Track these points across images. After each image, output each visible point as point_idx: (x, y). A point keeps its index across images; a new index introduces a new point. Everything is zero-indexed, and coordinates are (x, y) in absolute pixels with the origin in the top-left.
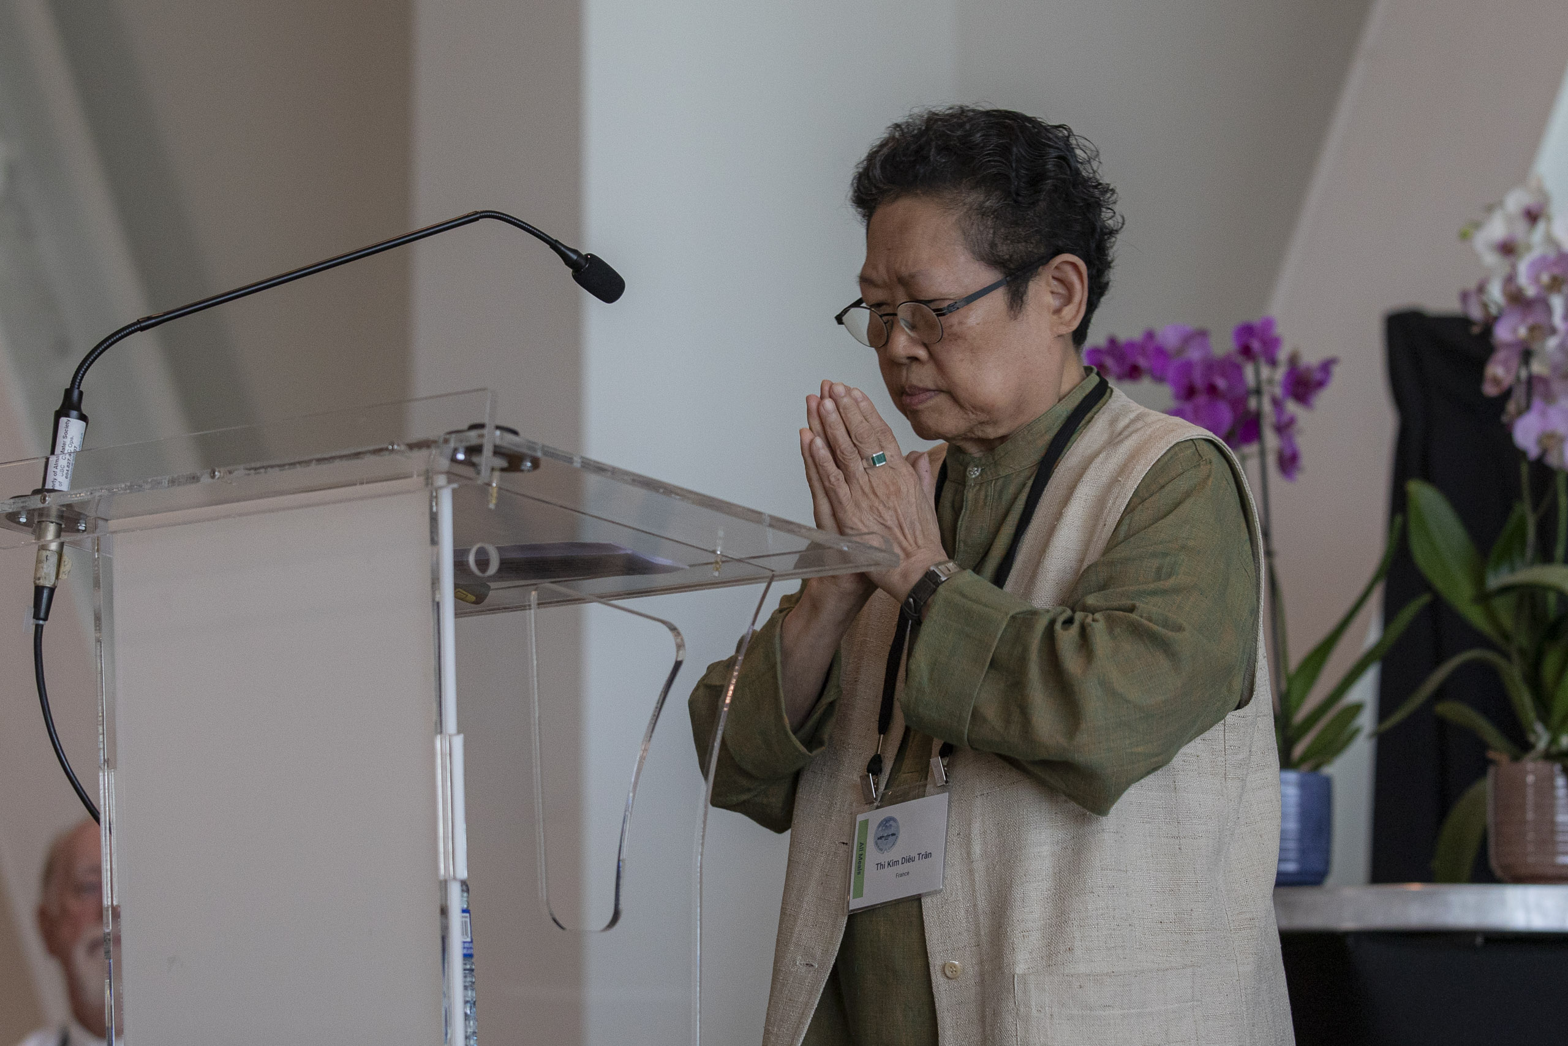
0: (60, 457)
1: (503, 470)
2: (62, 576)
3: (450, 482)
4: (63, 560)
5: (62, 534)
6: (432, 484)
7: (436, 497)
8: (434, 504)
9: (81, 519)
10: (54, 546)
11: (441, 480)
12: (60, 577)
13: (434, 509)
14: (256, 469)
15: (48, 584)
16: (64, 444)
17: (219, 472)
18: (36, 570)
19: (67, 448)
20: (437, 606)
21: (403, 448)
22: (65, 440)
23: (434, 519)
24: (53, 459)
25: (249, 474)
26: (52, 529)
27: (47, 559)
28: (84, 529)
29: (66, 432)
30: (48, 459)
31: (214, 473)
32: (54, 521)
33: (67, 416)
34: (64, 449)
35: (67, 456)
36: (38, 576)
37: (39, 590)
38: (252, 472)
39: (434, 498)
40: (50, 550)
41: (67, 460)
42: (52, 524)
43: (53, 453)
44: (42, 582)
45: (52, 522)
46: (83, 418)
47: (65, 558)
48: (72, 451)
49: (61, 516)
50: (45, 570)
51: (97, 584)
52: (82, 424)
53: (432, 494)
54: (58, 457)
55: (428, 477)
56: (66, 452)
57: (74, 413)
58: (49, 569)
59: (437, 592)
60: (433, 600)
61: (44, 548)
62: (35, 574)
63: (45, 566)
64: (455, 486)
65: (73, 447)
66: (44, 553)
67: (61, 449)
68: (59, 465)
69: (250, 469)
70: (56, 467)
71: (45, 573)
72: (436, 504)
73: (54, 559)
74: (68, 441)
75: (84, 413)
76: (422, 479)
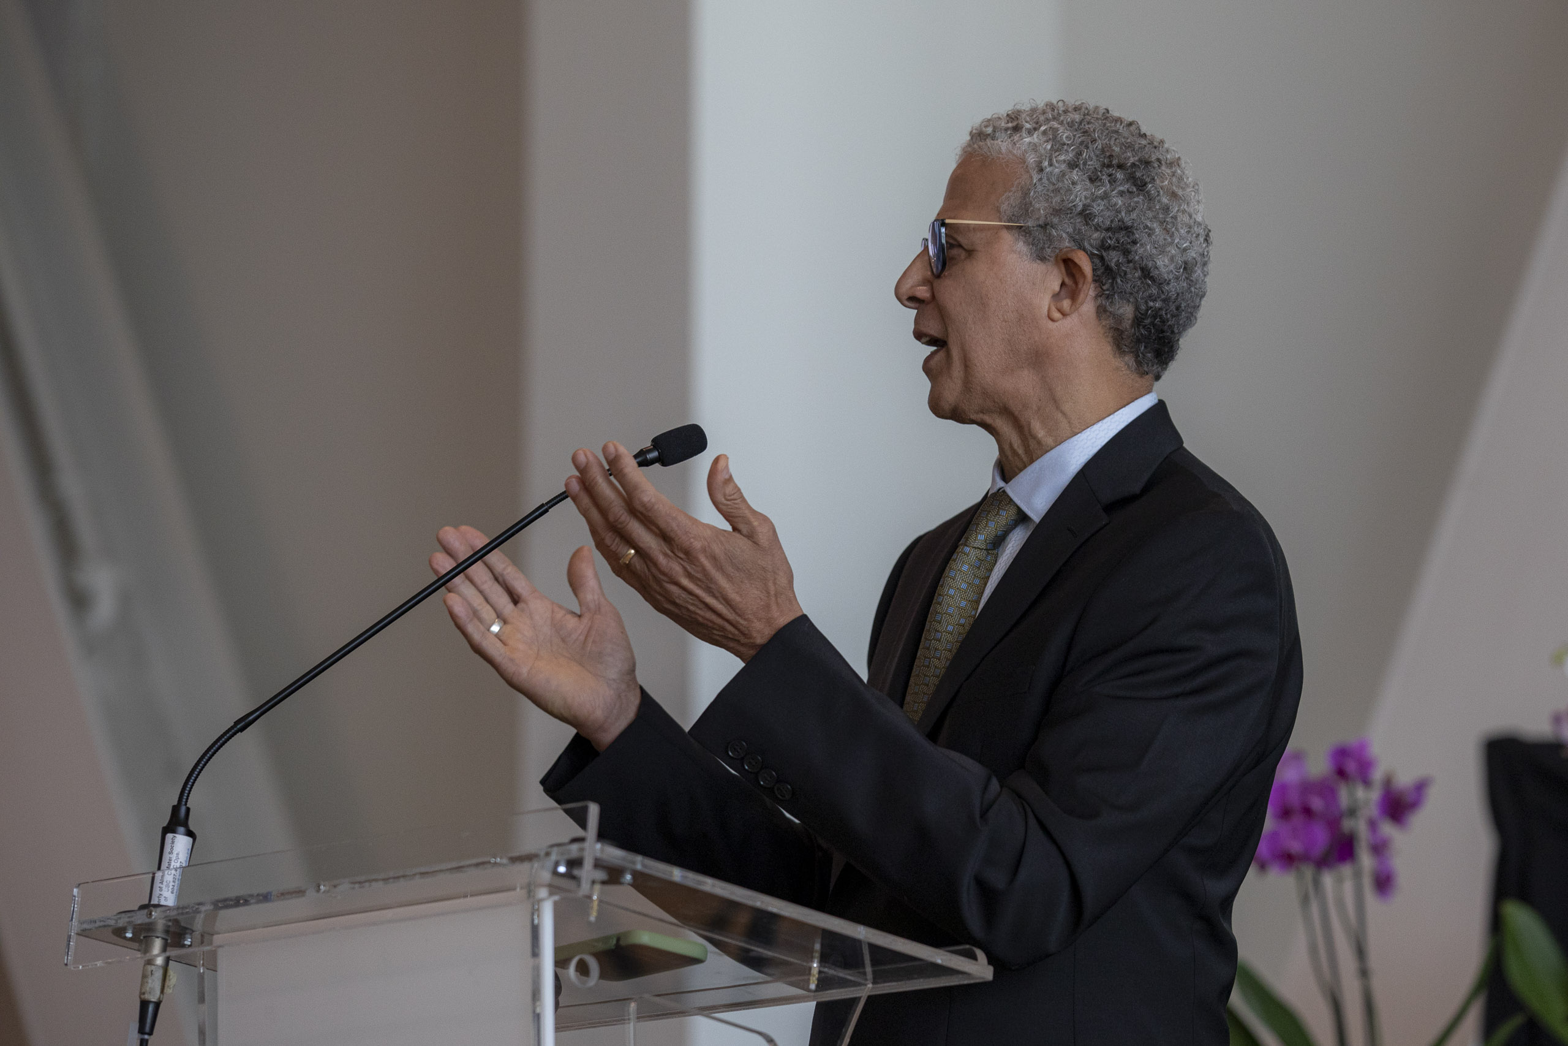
0: (166, 873)
1: (604, 883)
2: (168, 991)
3: (551, 894)
4: (168, 974)
5: (168, 949)
6: (534, 896)
7: (538, 910)
8: (536, 917)
9: (187, 934)
10: (159, 961)
11: (543, 893)
12: (165, 991)
13: (536, 922)
14: (360, 883)
15: (154, 999)
16: (170, 860)
17: (324, 886)
18: (142, 984)
19: (173, 863)
20: (537, 1018)
21: (505, 861)
22: (171, 856)
23: (535, 932)
24: (159, 875)
25: (354, 888)
26: (157, 945)
27: (152, 974)
28: (189, 943)
29: (172, 847)
30: (154, 874)
31: (319, 887)
32: (159, 935)
33: (174, 832)
34: (170, 865)
35: (173, 872)
36: (143, 991)
37: (144, 1004)
38: (357, 886)
39: (535, 911)
40: (154, 965)
41: (172, 875)
42: (157, 939)
43: (159, 868)
44: (147, 997)
45: (158, 937)
46: (190, 834)
47: (171, 972)
48: (178, 866)
49: (167, 932)
50: (150, 985)
51: (202, 999)
52: (190, 840)
53: (533, 906)
54: (164, 873)
55: (530, 890)
56: (172, 867)
57: (182, 829)
58: (154, 983)
59: (538, 1003)
60: (534, 1012)
61: (150, 962)
62: (141, 989)
63: (150, 981)
64: (556, 898)
65: (179, 862)
66: (149, 968)
67: (167, 865)
68: (165, 880)
69: (353, 883)
70: (162, 883)
71: (150, 988)
72: (538, 916)
73: (159, 974)
74: (174, 857)
75: (192, 828)
76: (524, 892)
